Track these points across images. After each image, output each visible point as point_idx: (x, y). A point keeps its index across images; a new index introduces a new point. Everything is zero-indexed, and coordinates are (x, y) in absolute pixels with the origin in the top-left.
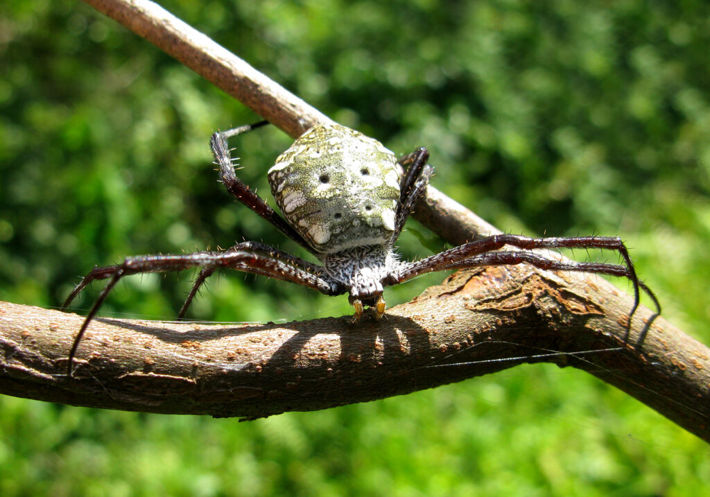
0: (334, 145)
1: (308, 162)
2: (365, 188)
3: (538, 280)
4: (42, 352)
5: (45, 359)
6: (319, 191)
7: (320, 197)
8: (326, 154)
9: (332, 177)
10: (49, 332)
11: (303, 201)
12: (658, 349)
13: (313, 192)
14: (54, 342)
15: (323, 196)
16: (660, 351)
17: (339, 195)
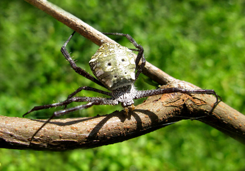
0: (111, 52)
1: (103, 59)
2: (124, 66)
4: (23, 136)
5: (24, 138)
6: (108, 69)
7: (108, 71)
8: (109, 55)
9: (112, 64)
10: (25, 128)
11: (103, 72)
12: (223, 114)
13: (106, 69)
14: (27, 132)
15: (110, 70)
16: (224, 115)
17: (115, 70)
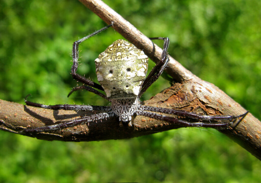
0: (118, 57)
1: (106, 63)
2: (127, 78)
3: (197, 101)
4: (12, 124)
5: (13, 127)
6: (108, 77)
7: (108, 79)
8: (113, 60)
9: (114, 72)
10: (14, 117)
11: (102, 80)
13: (106, 77)
14: (15, 121)
15: (109, 79)
17: (115, 80)
